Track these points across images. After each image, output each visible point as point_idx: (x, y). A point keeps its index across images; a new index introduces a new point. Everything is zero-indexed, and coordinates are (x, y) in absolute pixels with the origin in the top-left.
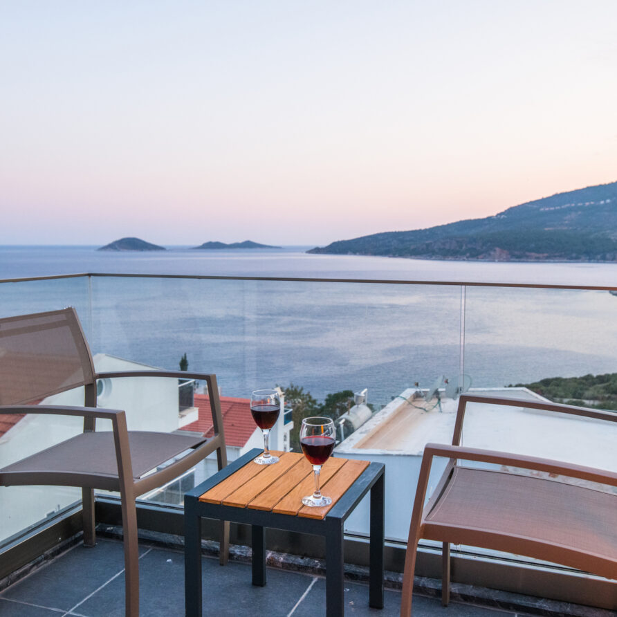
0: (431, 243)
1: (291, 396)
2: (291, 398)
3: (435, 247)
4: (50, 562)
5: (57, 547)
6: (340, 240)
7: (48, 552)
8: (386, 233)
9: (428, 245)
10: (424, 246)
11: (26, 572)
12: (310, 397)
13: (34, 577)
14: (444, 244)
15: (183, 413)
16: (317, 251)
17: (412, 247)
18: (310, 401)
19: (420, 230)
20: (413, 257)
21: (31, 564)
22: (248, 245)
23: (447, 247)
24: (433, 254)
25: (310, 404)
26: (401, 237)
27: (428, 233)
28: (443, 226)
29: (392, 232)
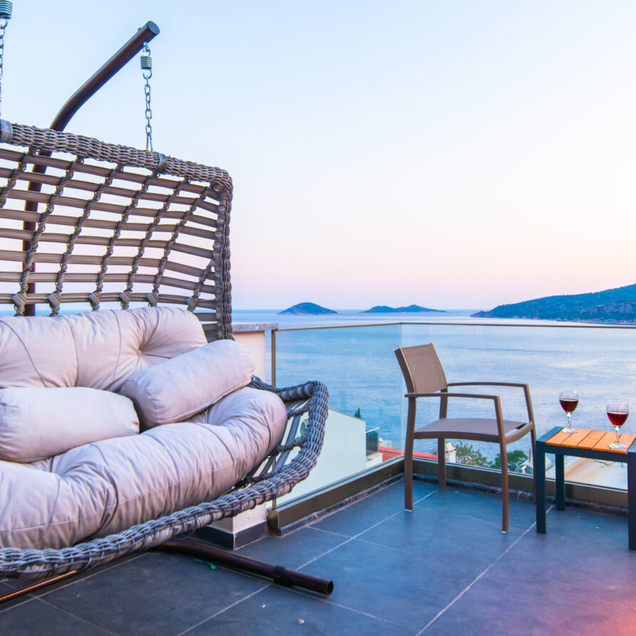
0: (603, 307)
1: (461, 453)
2: (461, 455)
3: (608, 311)
4: (387, 487)
5: (389, 479)
6: (505, 304)
7: (386, 481)
8: (552, 298)
9: (599, 309)
10: (596, 310)
11: (377, 489)
12: (480, 455)
13: (382, 492)
14: (617, 307)
15: (370, 457)
16: (482, 314)
17: (582, 311)
18: (480, 458)
19: (591, 294)
20: (583, 320)
21: (379, 485)
22: (414, 309)
23: (621, 310)
24: (605, 318)
25: (480, 461)
26: (570, 301)
27: (599, 296)
28: (616, 290)
29: (560, 296)
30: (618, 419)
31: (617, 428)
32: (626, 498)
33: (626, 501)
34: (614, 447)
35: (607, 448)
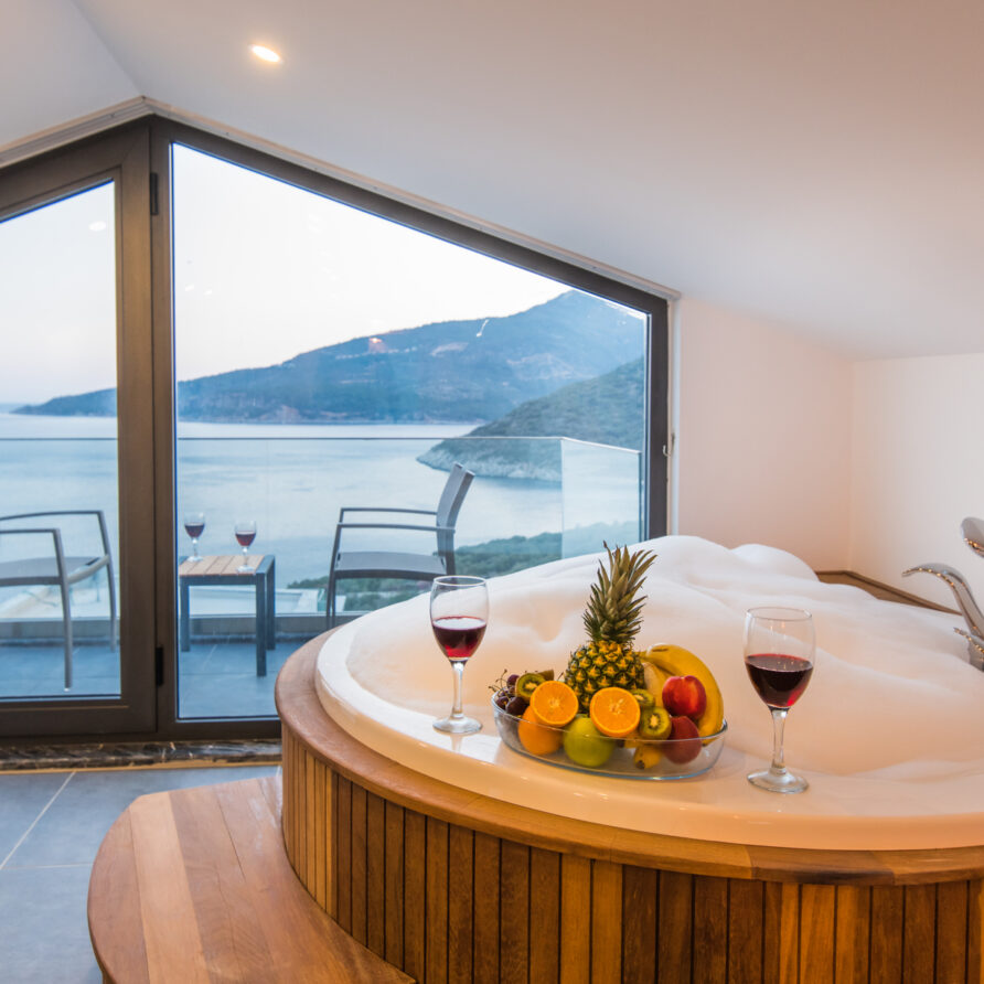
3: (202, 405)
14: (214, 401)
16: (28, 410)
23: (219, 404)
30: (246, 540)
31: (245, 550)
32: (254, 622)
33: (253, 627)
34: (242, 569)
35: (235, 572)
